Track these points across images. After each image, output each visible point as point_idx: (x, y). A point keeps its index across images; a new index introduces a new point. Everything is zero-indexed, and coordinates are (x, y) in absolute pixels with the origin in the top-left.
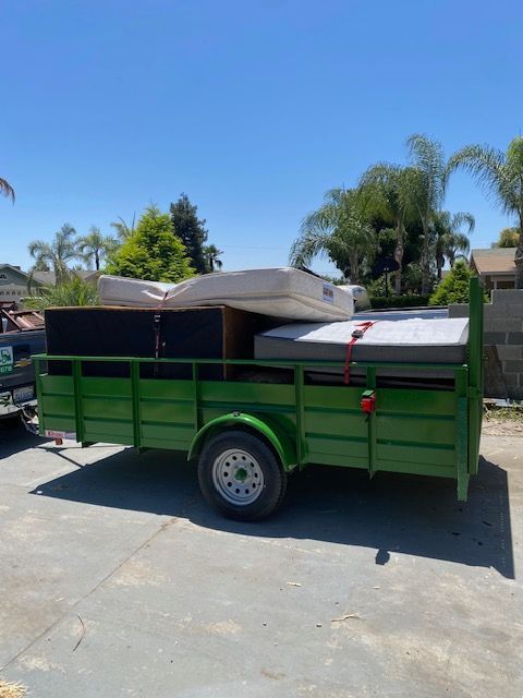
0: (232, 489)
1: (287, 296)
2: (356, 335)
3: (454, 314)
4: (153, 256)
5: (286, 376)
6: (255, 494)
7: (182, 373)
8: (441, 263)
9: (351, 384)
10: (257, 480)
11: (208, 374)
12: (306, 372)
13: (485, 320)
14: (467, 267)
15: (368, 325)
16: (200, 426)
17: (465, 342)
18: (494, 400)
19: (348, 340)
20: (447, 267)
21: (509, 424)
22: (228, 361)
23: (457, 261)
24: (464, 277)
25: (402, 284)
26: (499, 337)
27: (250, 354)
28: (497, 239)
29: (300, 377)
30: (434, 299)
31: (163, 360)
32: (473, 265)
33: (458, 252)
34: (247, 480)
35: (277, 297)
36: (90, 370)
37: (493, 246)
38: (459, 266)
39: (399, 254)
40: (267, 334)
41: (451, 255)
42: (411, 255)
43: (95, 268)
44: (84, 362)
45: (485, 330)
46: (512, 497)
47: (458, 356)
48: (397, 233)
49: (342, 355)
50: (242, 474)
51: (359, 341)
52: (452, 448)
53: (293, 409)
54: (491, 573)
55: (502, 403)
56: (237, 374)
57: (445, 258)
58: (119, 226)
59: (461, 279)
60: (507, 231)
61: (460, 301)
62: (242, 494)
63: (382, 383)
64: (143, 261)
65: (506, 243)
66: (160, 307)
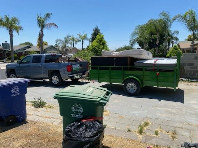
0: (130, 90)
1: (141, 55)
2: (155, 62)
3: (174, 58)
4: (100, 45)
5: (141, 69)
6: (135, 91)
7: (120, 69)
8: (169, 45)
9: (154, 71)
10: (135, 88)
11: (125, 69)
12: (145, 69)
13: (181, 60)
14: (177, 46)
15: (157, 60)
16: (123, 79)
17: (176, 63)
18: (183, 79)
19: (154, 63)
20: (171, 46)
21: (186, 83)
22: (129, 67)
23: (174, 44)
24: (176, 49)
25: (158, 51)
26: (184, 64)
27: (134, 65)
28: (187, 38)
29: (144, 70)
30: (168, 55)
31: (116, 66)
32: (179, 46)
33: (175, 41)
34: (133, 88)
35: (139, 55)
36: (101, 68)
37: (186, 40)
38: (175, 46)
39: (157, 42)
40: (137, 62)
41: (173, 43)
42: (161, 43)
43: (73, 46)
44: (100, 67)
45: (181, 62)
46: (185, 94)
47: (175, 66)
48: (157, 36)
49: (153, 66)
50: (132, 87)
51: (156, 63)
52: (173, 82)
53: (142, 76)
54: (180, 103)
55: (185, 79)
56: (131, 69)
57: (171, 43)
58: (80, 35)
59: (175, 50)
60: (190, 36)
61: (175, 56)
62: (132, 91)
63: (160, 71)
64: (98, 46)
65: (189, 39)
66: (115, 57)
